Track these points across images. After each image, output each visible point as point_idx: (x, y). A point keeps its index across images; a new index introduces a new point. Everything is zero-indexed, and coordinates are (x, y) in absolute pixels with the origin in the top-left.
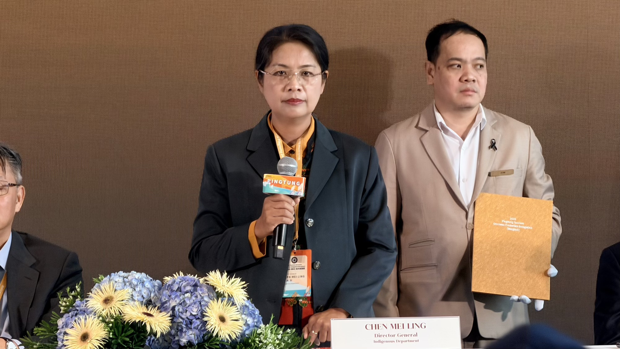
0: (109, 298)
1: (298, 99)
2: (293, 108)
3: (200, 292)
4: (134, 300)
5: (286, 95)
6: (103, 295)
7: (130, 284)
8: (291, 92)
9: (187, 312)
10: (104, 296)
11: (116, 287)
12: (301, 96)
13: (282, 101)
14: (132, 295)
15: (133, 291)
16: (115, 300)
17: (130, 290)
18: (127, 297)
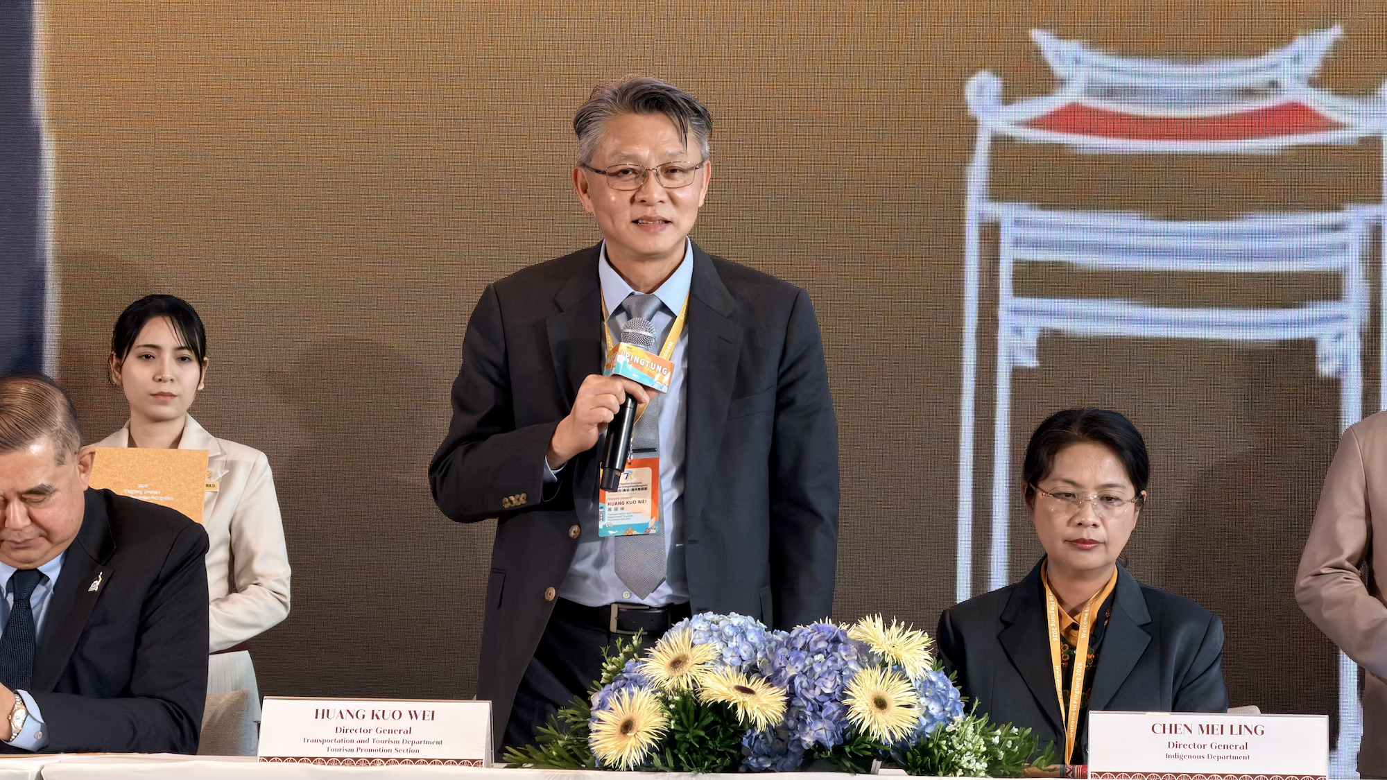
0: (680, 659)
1: (1091, 540)
2: (1083, 554)
3: (843, 654)
4: (724, 664)
5: (1071, 532)
6: (671, 652)
7: (720, 635)
8: (1081, 527)
9: (816, 688)
10: (673, 655)
11: (694, 639)
12: (1099, 534)
13: (1065, 541)
14: (722, 654)
15: (724, 647)
16: (690, 662)
17: (719, 646)
18: (712, 656)
